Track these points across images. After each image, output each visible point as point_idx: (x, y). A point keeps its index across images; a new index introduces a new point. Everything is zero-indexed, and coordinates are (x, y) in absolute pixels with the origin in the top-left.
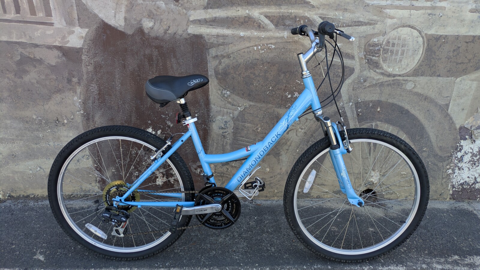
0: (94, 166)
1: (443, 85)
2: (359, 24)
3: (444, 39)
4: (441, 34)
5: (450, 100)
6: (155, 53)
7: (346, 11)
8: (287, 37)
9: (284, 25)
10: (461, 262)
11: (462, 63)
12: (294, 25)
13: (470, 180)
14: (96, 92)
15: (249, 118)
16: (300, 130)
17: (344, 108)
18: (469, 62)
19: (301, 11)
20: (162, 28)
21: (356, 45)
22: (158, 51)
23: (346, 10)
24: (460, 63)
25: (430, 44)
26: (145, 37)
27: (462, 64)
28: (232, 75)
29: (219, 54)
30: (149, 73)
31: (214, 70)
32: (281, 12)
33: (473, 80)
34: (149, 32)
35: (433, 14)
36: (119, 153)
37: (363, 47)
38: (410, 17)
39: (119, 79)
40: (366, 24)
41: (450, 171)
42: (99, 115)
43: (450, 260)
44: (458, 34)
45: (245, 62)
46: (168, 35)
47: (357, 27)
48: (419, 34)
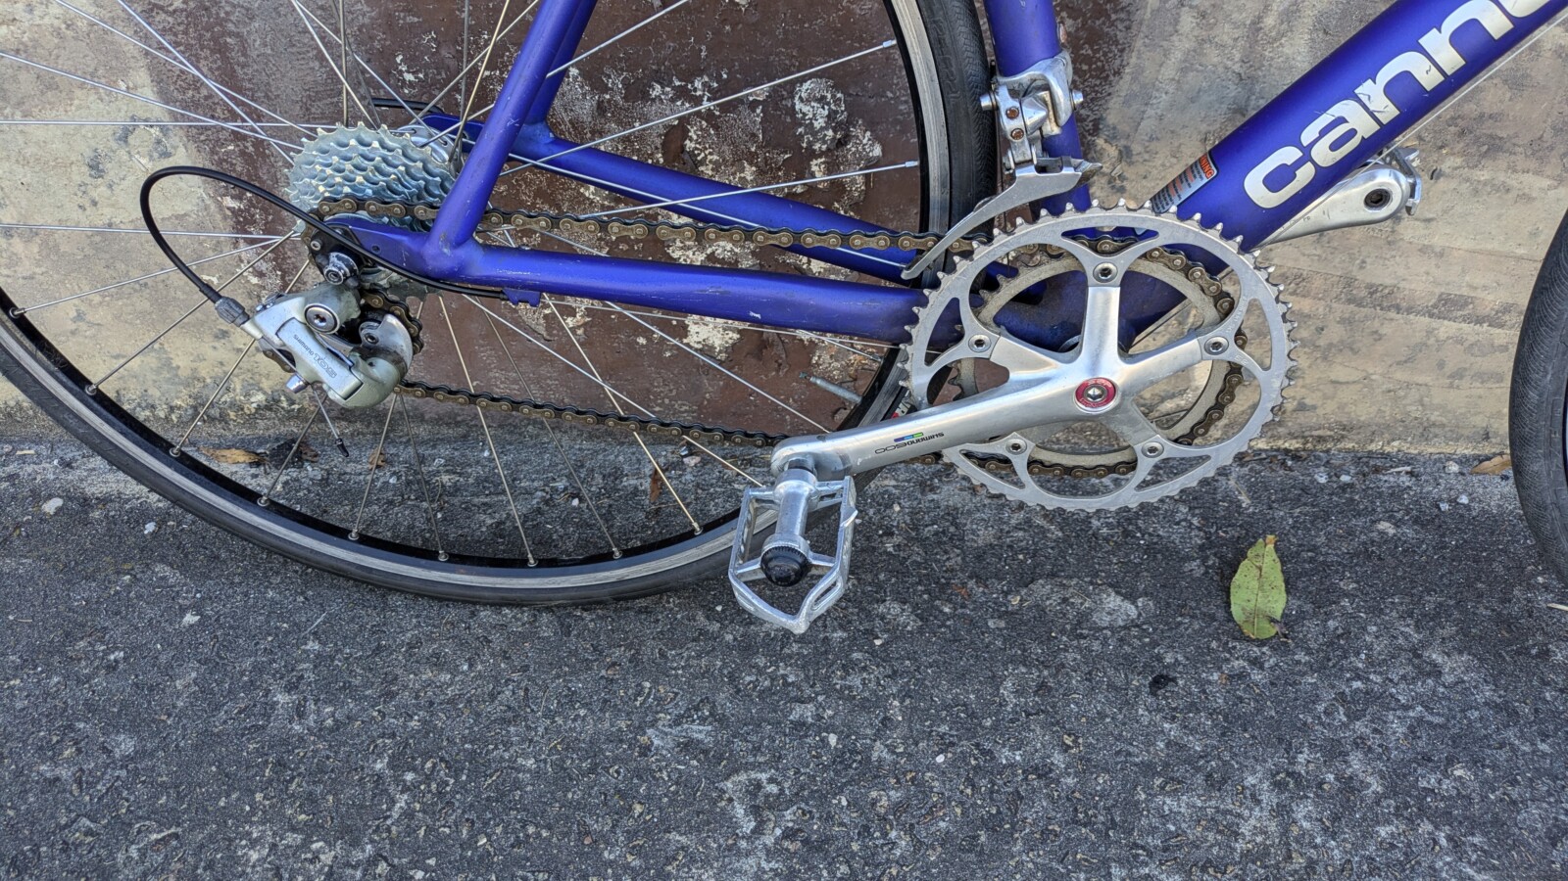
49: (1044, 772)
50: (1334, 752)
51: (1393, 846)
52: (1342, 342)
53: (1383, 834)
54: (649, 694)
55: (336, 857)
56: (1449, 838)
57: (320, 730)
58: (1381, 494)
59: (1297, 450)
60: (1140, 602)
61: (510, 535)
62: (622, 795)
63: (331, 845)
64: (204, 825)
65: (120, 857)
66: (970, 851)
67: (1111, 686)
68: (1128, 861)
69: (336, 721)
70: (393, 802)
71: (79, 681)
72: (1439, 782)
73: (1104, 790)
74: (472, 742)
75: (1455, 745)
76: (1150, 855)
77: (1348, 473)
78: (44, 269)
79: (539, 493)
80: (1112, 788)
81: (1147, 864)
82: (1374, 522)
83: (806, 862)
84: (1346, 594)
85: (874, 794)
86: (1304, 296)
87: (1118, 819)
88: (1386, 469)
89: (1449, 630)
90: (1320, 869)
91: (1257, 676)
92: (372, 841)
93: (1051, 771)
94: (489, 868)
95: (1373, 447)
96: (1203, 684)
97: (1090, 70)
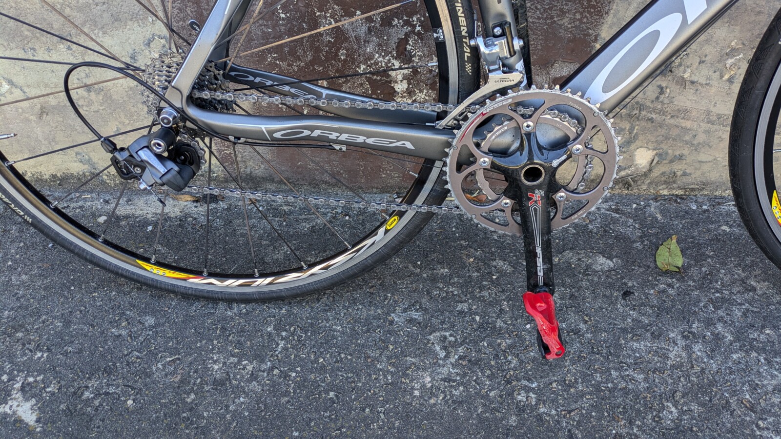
49: (577, 332)
50: (709, 323)
51: (740, 363)
52: (704, 142)
53: (735, 357)
54: (390, 299)
55: (254, 367)
56: (765, 359)
57: (240, 314)
58: (722, 214)
59: (682, 195)
60: (614, 260)
61: (318, 232)
62: (383, 342)
63: (251, 363)
64: (191, 354)
65: (154, 368)
66: (546, 365)
67: (604, 296)
68: (619, 369)
69: (247, 310)
70: (278, 344)
71: (125, 294)
72: (759, 336)
73: (605, 339)
74: (311, 319)
75: (765, 320)
76: (629, 366)
77: (706, 205)
78: (104, 107)
79: (330, 214)
80: (609, 339)
81: (627, 370)
82: (719, 226)
83: (470, 369)
84: (709, 257)
85: (499, 341)
86: (688, 120)
87: (612, 352)
88: (723, 203)
89: (758, 272)
90: (707, 372)
91: (671, 291)
92: (270, 361)
93: (580, 331)
94: (325, 371)
95: (717, 193)
96: (647, 295)
97: (595, 11)
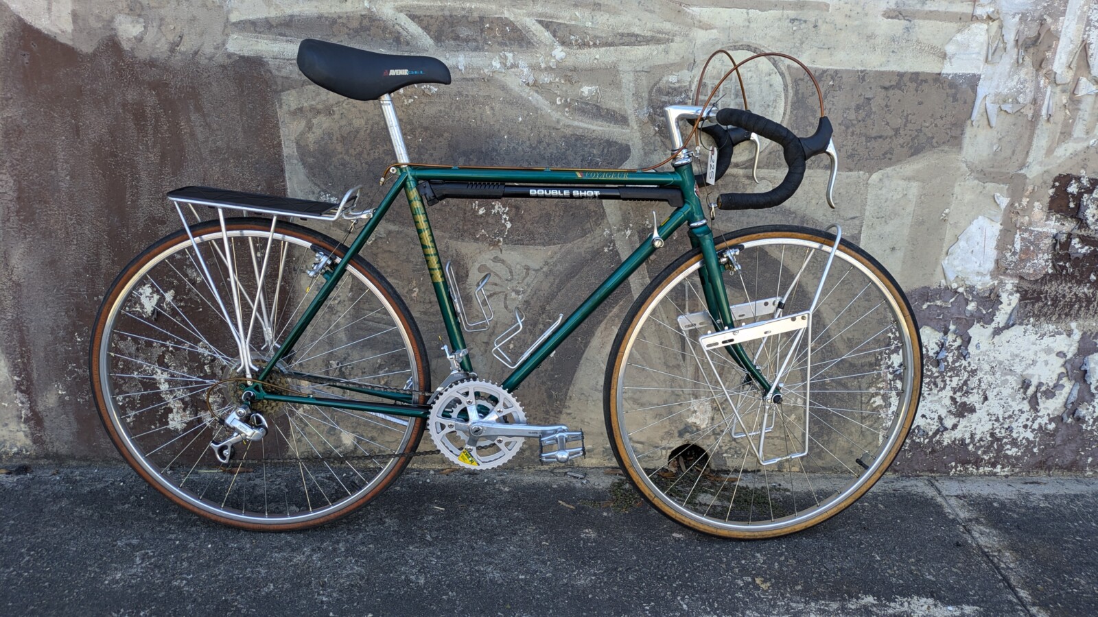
0: (12, 379)
1: (841, 190)
2: (633, 39)
3: (833, 78)
4: (825, 67)
5: (862, 226)
6: (151, 99)
7: (600, 10)
8: (466, 68)
9: (457, 38)
10: (878, 612)
11: (880, 137)
12: (479, 38)
13: (929, 424)
14: (12, 193)
15: (389, 263)
16: (513, 294)
17: (612, 241)
18: (895, 135)
19: (494, 7)
20: (163, 40)
21: (629, 89)
22: (158, 95)
23: (598, 6)
24: (875, 138)
25: (800, 91)
26: (124, 62)
27: (881, 140)
28: (340, 156)
29: (305, 104)
30: (139, 149)
31: (297, 143)
32: (445, 6)
33: (908, 179)
34: (133, 49)
35: (800, 20)
36: (73, 347)
37: (645, 95)
38: (748, 26)
39: (67, 163)
40: (648, 41)
41: (878, 401)
42: (21, 250)
43: (852, 605)
44: (863, 69)
45: (370, 127)
46: (179, 57)
47: (626, 47)
48: (773, 67)
